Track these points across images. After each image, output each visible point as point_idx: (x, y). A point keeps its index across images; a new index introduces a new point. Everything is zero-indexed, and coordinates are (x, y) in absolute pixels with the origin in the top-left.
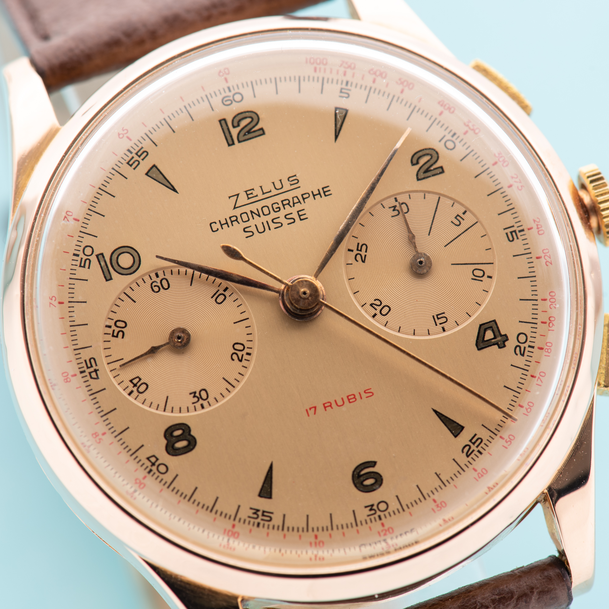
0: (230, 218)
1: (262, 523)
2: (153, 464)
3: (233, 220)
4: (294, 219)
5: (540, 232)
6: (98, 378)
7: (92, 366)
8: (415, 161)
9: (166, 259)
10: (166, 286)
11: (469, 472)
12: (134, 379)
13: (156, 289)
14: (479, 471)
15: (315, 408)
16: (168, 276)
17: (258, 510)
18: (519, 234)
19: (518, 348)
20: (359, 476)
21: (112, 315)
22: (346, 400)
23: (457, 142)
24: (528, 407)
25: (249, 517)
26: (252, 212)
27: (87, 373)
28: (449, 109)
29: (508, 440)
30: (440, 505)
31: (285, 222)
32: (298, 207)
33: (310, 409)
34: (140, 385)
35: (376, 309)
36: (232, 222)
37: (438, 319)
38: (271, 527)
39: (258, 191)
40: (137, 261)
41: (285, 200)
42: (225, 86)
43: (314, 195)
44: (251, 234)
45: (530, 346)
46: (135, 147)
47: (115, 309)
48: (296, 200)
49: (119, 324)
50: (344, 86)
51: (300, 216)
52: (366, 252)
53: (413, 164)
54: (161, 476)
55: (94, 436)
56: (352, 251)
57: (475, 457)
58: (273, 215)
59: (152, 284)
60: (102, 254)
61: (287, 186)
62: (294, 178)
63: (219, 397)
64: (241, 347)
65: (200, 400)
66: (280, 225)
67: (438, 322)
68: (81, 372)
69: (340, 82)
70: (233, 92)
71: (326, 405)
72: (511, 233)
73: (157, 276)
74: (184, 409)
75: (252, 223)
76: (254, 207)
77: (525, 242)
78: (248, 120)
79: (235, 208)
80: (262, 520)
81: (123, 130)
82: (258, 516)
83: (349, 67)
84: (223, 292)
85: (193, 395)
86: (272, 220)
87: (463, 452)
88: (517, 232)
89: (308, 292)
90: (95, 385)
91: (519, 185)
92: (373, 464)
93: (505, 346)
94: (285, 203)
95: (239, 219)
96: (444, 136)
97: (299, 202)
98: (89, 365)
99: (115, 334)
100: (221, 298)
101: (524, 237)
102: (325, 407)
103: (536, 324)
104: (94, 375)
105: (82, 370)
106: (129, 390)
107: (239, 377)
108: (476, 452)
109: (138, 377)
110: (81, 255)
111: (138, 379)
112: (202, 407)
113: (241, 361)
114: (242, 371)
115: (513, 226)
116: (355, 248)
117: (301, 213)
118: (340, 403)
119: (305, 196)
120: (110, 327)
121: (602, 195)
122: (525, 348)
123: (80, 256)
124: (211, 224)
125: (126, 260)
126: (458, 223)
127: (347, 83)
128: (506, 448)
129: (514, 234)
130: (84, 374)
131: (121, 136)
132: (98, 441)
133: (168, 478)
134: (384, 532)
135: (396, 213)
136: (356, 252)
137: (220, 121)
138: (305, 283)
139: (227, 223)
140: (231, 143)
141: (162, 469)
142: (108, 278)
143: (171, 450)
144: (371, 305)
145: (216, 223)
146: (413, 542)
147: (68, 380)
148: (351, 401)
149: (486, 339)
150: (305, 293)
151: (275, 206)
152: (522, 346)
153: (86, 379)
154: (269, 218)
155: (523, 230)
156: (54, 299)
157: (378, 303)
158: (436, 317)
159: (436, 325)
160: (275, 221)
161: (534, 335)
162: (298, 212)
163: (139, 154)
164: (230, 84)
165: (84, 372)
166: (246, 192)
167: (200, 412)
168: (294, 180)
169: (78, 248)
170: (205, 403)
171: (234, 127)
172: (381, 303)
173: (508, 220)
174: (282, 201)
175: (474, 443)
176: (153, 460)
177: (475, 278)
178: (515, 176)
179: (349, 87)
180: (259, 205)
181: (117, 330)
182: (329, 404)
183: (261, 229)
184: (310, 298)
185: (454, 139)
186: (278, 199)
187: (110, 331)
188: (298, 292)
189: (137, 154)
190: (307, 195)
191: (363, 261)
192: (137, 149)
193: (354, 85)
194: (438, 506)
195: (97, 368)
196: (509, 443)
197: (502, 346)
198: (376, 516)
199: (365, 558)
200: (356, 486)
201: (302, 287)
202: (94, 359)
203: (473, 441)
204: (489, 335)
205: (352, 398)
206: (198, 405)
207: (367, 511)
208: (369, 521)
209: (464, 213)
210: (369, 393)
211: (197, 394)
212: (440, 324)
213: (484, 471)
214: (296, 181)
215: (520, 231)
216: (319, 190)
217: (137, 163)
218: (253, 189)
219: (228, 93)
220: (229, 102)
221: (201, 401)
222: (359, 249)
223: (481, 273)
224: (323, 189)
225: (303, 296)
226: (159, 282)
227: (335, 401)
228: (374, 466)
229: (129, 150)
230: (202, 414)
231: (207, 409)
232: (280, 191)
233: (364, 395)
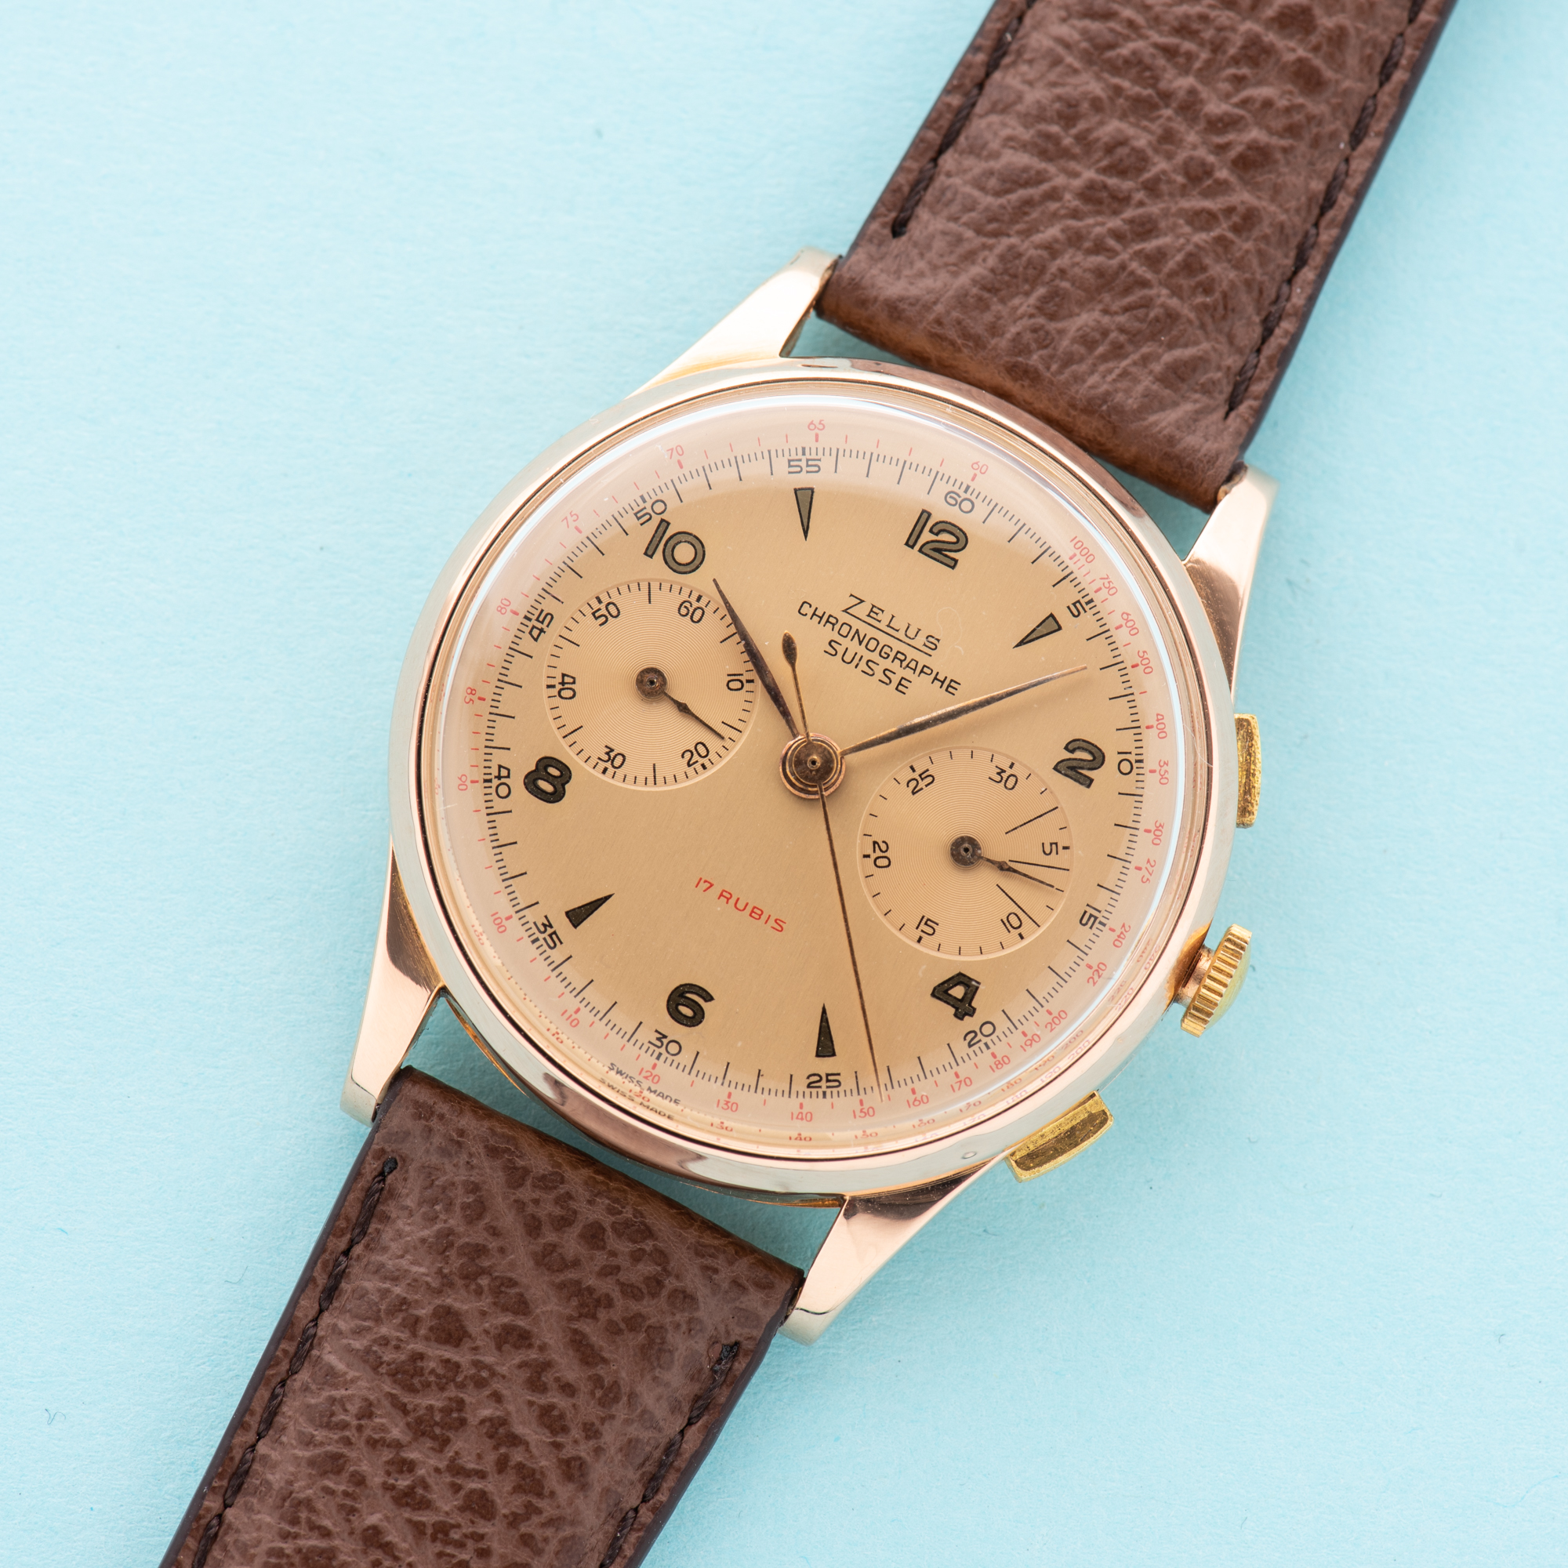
0: (830, 616)
1: (541, 942)
2: (499, 777)
3: (829, 620)
4: (891, 682)
5: (1117, 943)
6: (536, 640)
7: (542, 622)
8: (1070, 747)
9: (720, 592)
10: (696, 617)
11: (793, 1103)
12: (568, 676)
13: (683, 611)
14: (804, 1111)
15: (712, 885)
16: (709, 611)
17: (551, 926)
18: (1097, 925)
19: (973, 1035)
20: (682, 995)
21: (614, 592)
22: (749, 909)
23: (1135, 771)
24: (919, 1098)
25: (535, 923)
26: (857, 632)
27: (530, 624)
28: (1162, 731)
29: (865, 1110)
30: (730, 1105)
31: (879, 675)
32: (908, 674)
33: (705, 881)
34: (567, 689)
35: (874, 851)
36: (828, 621)
37: (926, 924)
38: (545, 955)
39: (885, 618)
40: (693, 566)
41: (903, 654)
42: (967, 481)
43: (935, 678)
44: (834, 653)
45: (986, 1044)
46: (814, 451)
47: (624, 589)
48: (913, 665)
49: (611, 608)
50: (1083, 601)
51: (900, 684)
52: (926, 786)
53: (1066, 748)
54: (494, 796)
55: (469, 691)
56: (914, 770)
57: (814, 1094)
58: (875, 656)
59: (685, 602)
60: (668, 524)
61: (919, 641)
62: (936, 642)
63: (630, 778)
64: (703, 752)
65: (610, 762)
66: (871, 672)
67: (923, 927)
68: (526, 617)
69: (1083, 593)
70: (968, 495)
71: (724, 894)
72: (1091, 916)
73: (699, 599)
74: (584, 755)
75: (846, 642)
76: (864, 629)
77: (1094, 938)
78: (954, 539)
79: (845, 611)
80: (545, 939)
81: (820, 423)
82: (545, 931)
83: (1109, 589)
84: (745, 682)
85: (608, 750)
86: (868, 661)
87: (808, 1078)
88: (1098, 921)
89: (818, 764)
90: (527, 644)
91: (1147, 875)
92: (708, 998)
93: (962, 1019)
94: (900, 658)
95: (837, 627)
96: (1130, 753)
97: (915, 670)
98: (541, 619)
99: (597, 614)
100: (735, 685)
101: (1098, 932)
102: (721, 895)
103: (1017, 1028)
104: (535, 632)
105: (529, 615)
106: (551, 682)
107: (670, 779)
108: (820, 1091)
109: (574, 678)
110: (648, 505)
111: (571, 680)
112: (605, 771)
113: (689, 765)
114: (680, 776)
115: (1100, 911)
116: (919, 771)
117: (903, 682)
118: (741, 905)
119: (925, 670)
120: (600, 602)
121: (1221, 971)
122: (980, 1041)
123: (646, 505)
124: (805, 602)
125: (684, 553)
126: (1048, 851)
127: (1091, 601)
128: (855, 1117)
129: (1092, 919)
130: (526, 622)
131: (812, 427)
132: (467, 700)
133: (499, 805)
134: (649, 1074)
135: (998, 778)
136: (916, 775)
137: (924, 511)
138: (826, 753)
139: (821, 618)
140: (910, 544)
141: (503, 791)
142: (649, 553)
143: (531, 782)
144: (875, 843)
145: (810, 606)
146: (667, 1114)
147: (503, 611)
148: (753, 914)
149: (950, 992)
150: (814, 762)
151: (886, 649)
152: (980, 1036)
153: (523, 628)
154: (868, 655)
155: (1104, 925)
156: (575, 517)
157: (884, 847)
158: (925, 920)
159: (917, 928)
160: (870, 663)
161: (1002, 1037)
162: (902, 678)
163: (810, 463)
164: (973, 485)
165: (530, 620)
166: (873, 606)
167: (597, 773)
168: (932, 643)
169: (652, 494)
170: (611, 770)
171: (931, 531)
172: (886, 851)
173: (1101, 900)
174: (898, 652)
175: (828, 1081)
176: (504, 773)
177: (1006, 922)
178: (1153, 864)
179: (1087, 608)
180: (872, 633)
181: (604, 611)
182: (729, 896)
183: (848, 658)
184: (814, 773)
185: (1135, 765)
186: (897, 646)
187: (596, 605)
188: (809, 755)
189: (808, 460)
190: (929, 671)
191: (914, 793)
192: (814, 456)
193: (1094, 610)
194: (727, 1103)
195: (546, 629)
196: (863, 1115)
197: (959, 1016)
198: (658, 1051)
199: (603, 1081)
200: (668, 1001)
201: (818, 754)
202: (552, 618)
203: (830, 1078)
204: (958, 992)
205: (756, 913)
206: (602, 765)
207: (653, 1037)
208: (644, 1048)
209: (1065, 848)
210: (779, 925)
211: (612, 755)
212: (922, 931)
213: (809, 1116)
214: (934, 647)
215: (1100, 923)
216: (946, 678)
217: (798, 469)
218: (883, 611)
219: (961, 492)
220: (953, 502)
221: (608, 764)
222: (923, 776)
223: (1016, 923)
224: (952, 681)
225: (809, 765)
226: (694, 607)
227: (738, 899)
228: (706, 1001)
229: (804, 449)
230: (597, 777)
231: (607, 778)
232: (908, 640)
233: (772, 922)
